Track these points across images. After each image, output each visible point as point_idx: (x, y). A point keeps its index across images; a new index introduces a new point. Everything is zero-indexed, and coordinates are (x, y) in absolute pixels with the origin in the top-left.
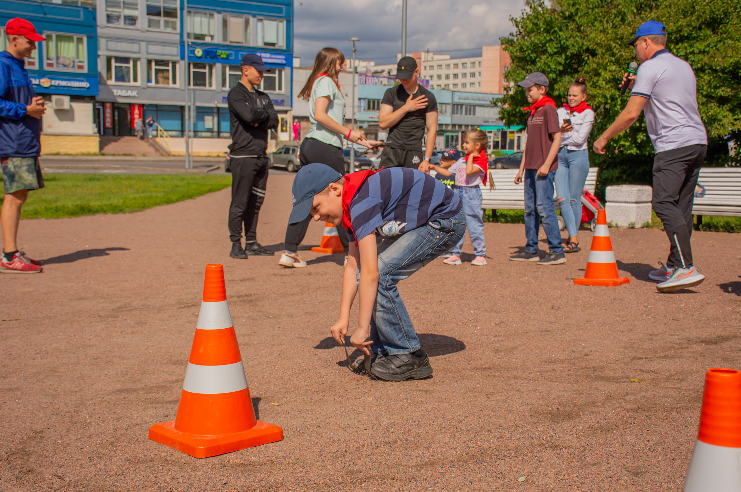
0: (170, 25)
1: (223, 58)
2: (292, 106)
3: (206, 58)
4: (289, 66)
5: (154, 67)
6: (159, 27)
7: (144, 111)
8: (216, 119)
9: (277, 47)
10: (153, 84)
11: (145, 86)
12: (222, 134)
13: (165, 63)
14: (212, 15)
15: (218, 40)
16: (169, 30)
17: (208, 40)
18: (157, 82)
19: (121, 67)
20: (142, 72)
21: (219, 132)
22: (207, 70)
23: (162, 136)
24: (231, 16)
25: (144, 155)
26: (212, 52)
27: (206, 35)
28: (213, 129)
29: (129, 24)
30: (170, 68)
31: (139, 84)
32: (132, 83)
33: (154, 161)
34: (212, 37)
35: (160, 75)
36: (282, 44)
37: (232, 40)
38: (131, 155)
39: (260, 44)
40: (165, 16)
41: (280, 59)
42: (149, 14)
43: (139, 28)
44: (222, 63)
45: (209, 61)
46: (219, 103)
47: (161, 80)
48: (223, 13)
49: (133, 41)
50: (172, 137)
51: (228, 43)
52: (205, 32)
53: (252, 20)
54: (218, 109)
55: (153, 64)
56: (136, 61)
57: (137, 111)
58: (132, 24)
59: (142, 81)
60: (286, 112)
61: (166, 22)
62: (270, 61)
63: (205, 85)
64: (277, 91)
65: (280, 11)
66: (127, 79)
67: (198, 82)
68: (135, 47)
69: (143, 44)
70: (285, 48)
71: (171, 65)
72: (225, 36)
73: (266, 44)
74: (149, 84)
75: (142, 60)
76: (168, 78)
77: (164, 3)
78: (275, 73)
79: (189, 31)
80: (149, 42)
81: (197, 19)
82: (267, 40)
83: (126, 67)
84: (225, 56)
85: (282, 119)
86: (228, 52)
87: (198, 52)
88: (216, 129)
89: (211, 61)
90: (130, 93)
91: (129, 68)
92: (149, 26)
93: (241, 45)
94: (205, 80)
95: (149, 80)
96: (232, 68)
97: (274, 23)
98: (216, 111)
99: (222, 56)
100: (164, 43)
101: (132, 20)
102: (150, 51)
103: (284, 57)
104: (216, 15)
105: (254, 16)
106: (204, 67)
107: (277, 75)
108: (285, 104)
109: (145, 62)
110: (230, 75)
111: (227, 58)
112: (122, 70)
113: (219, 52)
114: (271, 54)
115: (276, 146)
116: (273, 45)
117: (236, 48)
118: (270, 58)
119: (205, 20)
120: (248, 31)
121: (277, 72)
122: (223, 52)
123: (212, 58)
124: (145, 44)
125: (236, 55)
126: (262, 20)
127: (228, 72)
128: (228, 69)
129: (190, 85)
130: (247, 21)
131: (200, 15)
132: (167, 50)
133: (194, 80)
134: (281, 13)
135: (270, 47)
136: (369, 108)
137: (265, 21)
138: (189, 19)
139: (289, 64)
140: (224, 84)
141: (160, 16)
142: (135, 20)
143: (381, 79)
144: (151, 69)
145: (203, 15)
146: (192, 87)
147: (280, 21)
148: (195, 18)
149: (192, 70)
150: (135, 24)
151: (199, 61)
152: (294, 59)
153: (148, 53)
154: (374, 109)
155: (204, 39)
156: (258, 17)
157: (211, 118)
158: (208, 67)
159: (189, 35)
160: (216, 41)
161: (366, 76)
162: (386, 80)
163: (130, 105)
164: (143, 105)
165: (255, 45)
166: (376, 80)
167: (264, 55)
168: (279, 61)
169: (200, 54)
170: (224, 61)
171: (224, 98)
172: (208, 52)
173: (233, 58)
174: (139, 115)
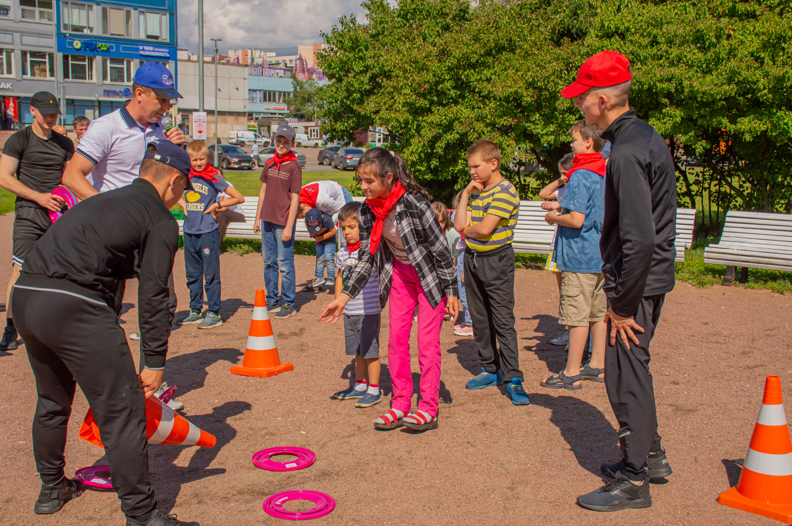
0: (46, 15)
1: (103, 51)
3: (85, 50)
4: (172, 60)
5: (29, 58)
6: (34, 18)
7: (20, 103)
8: (97, 112)
9: (160, 40)
10: (29, 76)
11: (20, 79)
13: (42, 55)
14: (90, 7)
15: (98, 32)
16: (45, 21)
17: (86, 32)
18: (33, 74)
20: (16, 64)
22: (87, 63)
24: (110, 8)
26: (92, 44)
27: (85, 27)
29: (1, 14)
30: (47, 60)
31: (13, 76)
32: (6, 75)
34: (91, 29)
35: (36, 67)
36: (165, 37)
37: (112, 33)
39: (143, 37)
40: (39, 7)
41: (163, 52)
42: (21, 4)
43: (12, 18)
44: (102, 56)
45: (88, 54)
46: (99, 96)
47: (37, 72)
48: (103, 5)
49: (5, 31)
51: (108, 35)
52: (83, 23)
53: (134, 13)
54: (100, 102)
55: (28, 56)
56: (9, 53)
57: (11, 104)
58: (3, 14)
59: (17, 73)
61: (40, 12)
62: (153, 54)
63: (85, 78)
67: (78, 75)
68: (8, 39)
69: (17, 36)
70: (168, 41)
71: (47, 57)
72: (105, 28)
73: (148, 37)
74: (25, 76)
75: (15, 51)
76: (45, 71)
79: (66, 22)
80: (23, 33)
81: (76, 11)
82: (149, 33)
84: (105, 49)
86: (108, 45)
87: (77, 44)
89: (91, 54)
90: (3, 85)
91: (2, 59)
92: (23, 17)
93: (122, 37)
94: (85, 73)
95: (24, 72)
96: (113, 61)
97: (157, 16)
98: (97, 104)
99: (102, 48)
100: (40, 35)
101: (4, 10)
102: (24, 42)
103: (167, 51)
104: (95, 7)
105: (135, 9)
106: (84, 60)
109: (19, 54)
110: (111, 67)
111: (108, 51)
113: (99, 44)
114: (154, 47)
116: (157, 38)
117: (118, 41)
118: (153, 51)
119: (84, 13)
120: (130, 24)
122: (104, 45)
123: (91, 50)
124: (19, 34)
125: (118, 48)
126: (144, 12)
127: (109, 65)
128: (109, 62)
129: (68, 77)
130: (128, 14)
131: (78, 6)
132: (43, 41)
133: (72, 72)
134: (164, 6)
135: (153, 41)
136: (265, 100)
137: (148, 14)
138: (66, 10)
139: (173, 57)
140: (105, 78)
141: (35, 6)
142: (7, 10)
143: (277, 71)
144: (26, 61)
145: (81, 7)
146: (71, 79)
147: (163, 14)
148: (74, 10)
149: (70, 62)
150: (7, 14)
151: (78, 53)
152: (179, 52)
153: (22, 44)
154: (270, 100)
155: (83, 31)
156: (140, 9)
157: (92, 111)
158: (87, 60)
159: (66, 26)
160: (95, 33)
161: (263, 67)
162: (283, 71)
163: (4, 97)
164: (18, 98)
165: (137, 38)
166: (273, 72)
167: (146, 48)
168: (163, 55)
169: (79, 46)
170: (105, 53)
171: (105, 91)
172: (88, 44)
173: (114, 50)
174: (15, 108)
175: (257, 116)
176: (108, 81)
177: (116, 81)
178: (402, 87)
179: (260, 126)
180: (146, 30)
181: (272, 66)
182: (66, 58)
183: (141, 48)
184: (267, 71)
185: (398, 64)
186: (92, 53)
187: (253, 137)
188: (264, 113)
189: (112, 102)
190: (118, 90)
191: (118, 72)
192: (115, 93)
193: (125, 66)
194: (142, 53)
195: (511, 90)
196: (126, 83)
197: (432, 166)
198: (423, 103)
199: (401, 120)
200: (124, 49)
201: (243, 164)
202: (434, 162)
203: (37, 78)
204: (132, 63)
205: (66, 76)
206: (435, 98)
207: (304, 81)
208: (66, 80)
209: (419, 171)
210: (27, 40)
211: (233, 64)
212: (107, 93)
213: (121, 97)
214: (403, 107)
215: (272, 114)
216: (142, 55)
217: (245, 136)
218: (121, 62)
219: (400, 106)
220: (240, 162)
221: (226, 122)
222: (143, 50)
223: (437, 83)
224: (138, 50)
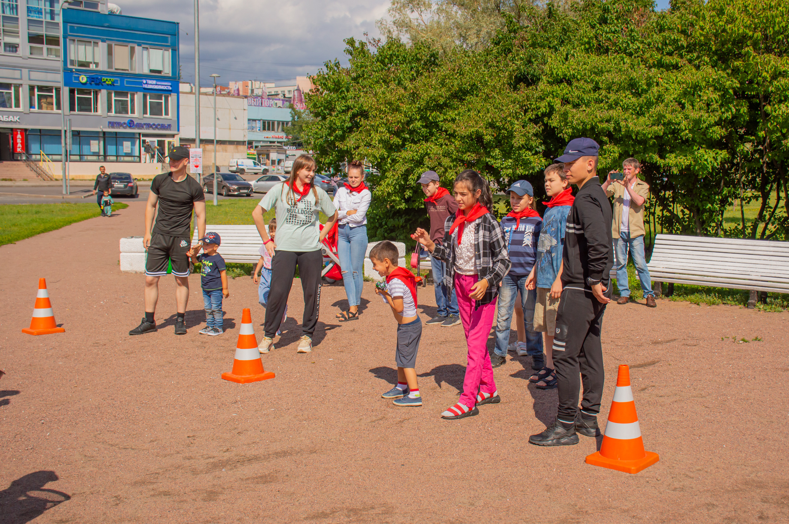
0: (53, 53)
1: (108, 85)
2: (179, 130)
3: (91, 84)
4: (174, 92)
5: (36, 93)
6: (42, 54)
7: (27, 136)
8: (102, 143)
9: (163, 74)
10: (36, 109)
11: (28, 112)
12: (108, 158)
13: (49, 89)
14: (96, 44)
15: (103, 67)
16: (52, 57)
17: (92, 67)
18: (40, 107)
19: (3, 92)
20: (24, 98)
21: (105, 156)
22: (92, 97)
23: (44, 161)
24: (115, 45)
25: (25, 180)
26: (97, 78)
27: (91, 63)
28: (99, 153)
29: (10, 51)
30: (54, 94)
31: (21, 109)
32: (14, 109)
33: (32, 186)
34: (97, 64)
35: (44, 100)
36: (168, 71)
37: (116, 68)
38: (11, 180)
39: (146, 71)
40: (47, 44)
41: (165, 86)
42: (30, 42)
43: (21, 55)
44: (107, 89)
45: (93, 87)
46: (104, 127)
47: (44, 105)
48: (108, 42)
49: (14, 67)
50: (54, 161)
51: (113, 70)
52: (89, 59)
53: (138, 49)
54: (104, 133)
55: (36, 90)
56: (17, 87)
57: (19, 136)
58: (13, 51)
59: (24, 106)
60: (173, 136)
61: (48, 49)
63: (90, 111)
64: (164, 116)
65: (165, 39)
66: (8, 105)
67: (83, 107)
68: (17, 74)
69: (25, 71)
70: (171, 75)
71: (54, 91)
72: (110, 63)
73: (151, 71)
74: (32, 110)
75: (24, 86)
76: (52, 104)
77: (46, 31)
78: (162, 100)
79: (73, 58)
80: (31, 69)
81: (82, 48)
82: (153, 68)
83: (7, 93)
84: (110, 83)
85: (169, 143)
86: (113, 79)
88: (102, 153)
89: (97, 88)
90: (11, 118)
91: (11, 93)
92: (31, 54)
93: (127, 72)
94: (91, 105)
95: (32, 106)
96: (117, 94)
97: (160, 52)
98: (102, 135)
99: (107, 83)
100: (47, 70)
101: (13, 47)
102: (32, 78)
103: (170, 84)
104: (100, 43)
105: (139, 45)
106: (90, 94)
107: (163, 101)
108: (172, 128)
109: (27, 88)
110: (115, 100)
111: (113, 85)
112: (3, 96)
113: (104, 79)
114: (157, 80)
115: (162, 169)
116: (160, 72)
117: (122, 75)
118: (156, 84)
119: (89, 48)
120: (134, 59)
121: (163, 98)
122: (109, 79)
123: (96, 84)
124: (27, 70)
125: (122, 82)
126: (147, 48)
127: (114, 98)
128: (113, 95)
129: (74, 110)
130: (132, 50)
131: (84, 43)
132: (50, 76)
133: (78, 105)
134: (167, 42)
135: (156, 74)
136: (264, 129)
137: (151, 50)
138: (72, 46)
139: (175, 90)
140: (109, 109)
141: (43, 43)
142: (16, 47)
143: (276, 101)
144: (34, 95)
145: (87, 44)
146: (76, 112)
147: (165, 50)
148: (80, 46)
149: (77, 96)
150: (16, 51)
151: (83, 87)
152: (181, 85)
153: (30, 80)
154: (269, 129)
155: (89, 67)
156: (144, 46)
157: (97, 142)
158: (92, 93)
159: (72, 62)
160: (100, 68)
161: (262, 98)
162: (281, 102)
163: (12, 129)
164: (26, 130)
165: (141, 73)
166: (272, 102)
167: (150, 82)
168: (165, 88)
169: (84, 81)
170: (109, 87)
171: (110, 123)
172: (93, 78)
173: (119, 84)
174: (22, 140)
175: (257, 144)
176: (113, 114)
177: (120, 113)
178: (378, 125)
179: (259, 155)
180: (149, 65)
181: (271, 96)
182: (72, 92)
183: (145, 82)
184: (266, 102)
185: (374, 105)
186: (97, 86)
187: (253, 164)
188: (264, 141)
189: (116, 133)
190: (122, 122)
191: (122, 105)
192: (119, 125)
193: (129, 99)
194: (146, 86)
195: (473, 130)
196: (130, 115)
197: (406, 197)
198: (395, 140)
199: (378, 156)
200: (128, 82)
201: (242, 191)
202: (408, 193)
203: (44, 111)
204: (136, 96)
205: (72, 108)
206: (408, 136)
207: (302, 111)
208: (72, 112)
209: (394, 201)
210: (35, 75)
211: (233, 96)
212: (112, 124)
213: (125, 128)
214: (379, 144)
215: (271, 142)
216: (145, 89)
217: (244, 164)
218: (125, 95)
219: (377, 142)
220: (239, 189)
221: (226, 151)
222: (147, 83)
223: (408, 123)
224: (141, 83)
